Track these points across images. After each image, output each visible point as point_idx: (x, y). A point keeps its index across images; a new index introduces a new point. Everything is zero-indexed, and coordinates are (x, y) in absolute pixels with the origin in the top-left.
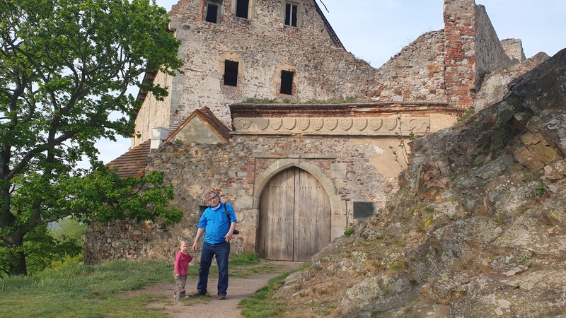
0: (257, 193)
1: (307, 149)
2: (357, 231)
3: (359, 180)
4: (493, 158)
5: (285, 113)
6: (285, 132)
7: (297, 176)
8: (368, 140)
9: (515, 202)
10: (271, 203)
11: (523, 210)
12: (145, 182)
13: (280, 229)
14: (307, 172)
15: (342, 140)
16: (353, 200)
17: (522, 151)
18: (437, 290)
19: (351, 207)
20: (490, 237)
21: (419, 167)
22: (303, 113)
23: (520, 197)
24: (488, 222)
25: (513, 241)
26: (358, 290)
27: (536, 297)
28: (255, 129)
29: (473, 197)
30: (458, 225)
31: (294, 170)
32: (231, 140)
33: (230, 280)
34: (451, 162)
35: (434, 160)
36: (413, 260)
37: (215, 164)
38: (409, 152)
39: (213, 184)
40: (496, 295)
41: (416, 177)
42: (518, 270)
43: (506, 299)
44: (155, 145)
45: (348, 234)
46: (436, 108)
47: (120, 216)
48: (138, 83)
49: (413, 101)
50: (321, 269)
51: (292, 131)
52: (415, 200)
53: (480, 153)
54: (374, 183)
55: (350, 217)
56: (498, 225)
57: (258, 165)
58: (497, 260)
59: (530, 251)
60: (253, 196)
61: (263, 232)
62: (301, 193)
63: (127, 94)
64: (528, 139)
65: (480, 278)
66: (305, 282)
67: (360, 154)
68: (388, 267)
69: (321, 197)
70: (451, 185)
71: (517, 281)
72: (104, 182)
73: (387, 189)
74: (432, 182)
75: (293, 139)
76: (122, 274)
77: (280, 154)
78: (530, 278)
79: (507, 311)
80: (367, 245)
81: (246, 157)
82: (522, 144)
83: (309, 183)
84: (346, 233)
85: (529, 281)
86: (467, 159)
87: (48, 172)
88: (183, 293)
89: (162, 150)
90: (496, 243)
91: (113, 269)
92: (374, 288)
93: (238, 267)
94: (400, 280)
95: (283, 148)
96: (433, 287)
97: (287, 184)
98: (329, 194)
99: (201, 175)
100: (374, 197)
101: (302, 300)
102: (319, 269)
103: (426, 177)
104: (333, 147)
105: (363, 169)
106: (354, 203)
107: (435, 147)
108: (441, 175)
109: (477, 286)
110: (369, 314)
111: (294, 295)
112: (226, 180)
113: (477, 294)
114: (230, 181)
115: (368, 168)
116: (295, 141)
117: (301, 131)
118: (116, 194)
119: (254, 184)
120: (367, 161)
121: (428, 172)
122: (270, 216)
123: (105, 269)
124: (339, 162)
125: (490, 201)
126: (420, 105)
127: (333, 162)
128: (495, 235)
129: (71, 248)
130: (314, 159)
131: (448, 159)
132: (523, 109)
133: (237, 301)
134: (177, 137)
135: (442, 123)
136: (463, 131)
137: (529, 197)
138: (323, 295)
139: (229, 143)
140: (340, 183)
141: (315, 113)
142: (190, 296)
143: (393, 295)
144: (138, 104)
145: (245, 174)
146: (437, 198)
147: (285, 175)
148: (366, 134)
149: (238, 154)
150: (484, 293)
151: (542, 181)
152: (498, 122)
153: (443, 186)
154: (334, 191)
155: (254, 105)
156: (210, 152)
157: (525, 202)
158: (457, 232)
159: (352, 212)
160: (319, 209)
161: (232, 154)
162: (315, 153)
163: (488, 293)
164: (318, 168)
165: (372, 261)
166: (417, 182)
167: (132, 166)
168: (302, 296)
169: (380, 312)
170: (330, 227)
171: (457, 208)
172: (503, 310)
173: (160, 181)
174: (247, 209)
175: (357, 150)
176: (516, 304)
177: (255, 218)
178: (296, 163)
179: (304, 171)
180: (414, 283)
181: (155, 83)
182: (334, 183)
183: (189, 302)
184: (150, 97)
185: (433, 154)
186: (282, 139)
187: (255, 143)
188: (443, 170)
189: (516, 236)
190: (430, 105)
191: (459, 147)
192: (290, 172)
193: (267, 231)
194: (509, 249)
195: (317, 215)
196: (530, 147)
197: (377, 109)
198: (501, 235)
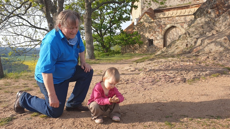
0: (163, 35)
5: (170, 10)
10: (167, 37)
14: (177, 27)
15: (187, 16)
22: (175, 9)
28: (161, 16)
51: (172, 15)
57: (163, 26)
62: (176, 33)
77: (169, 23)
83: (178, 30)
89: (137, 25)
104: (184, 19)
116: (173, 18)
117: (175, 15)
118: (127, 38)
119: (162, 32)
127: (185, 23)
134: (141, 21)
139: (154, 21)
141: (179, 9)
145: (159, 30)
147: (171, 29)
155: (161, 9)
156: (149, 24)
161: (155, 24)
162: (179, 21)
164: (180, 25)
167: (130, 30)
173: (137, 34)
174: (160, 39)
177: (163, 42)
178: (173, 25)
181: (134, 5)
186: (169, 18)
187: (161, 20)
197: (198, 5)
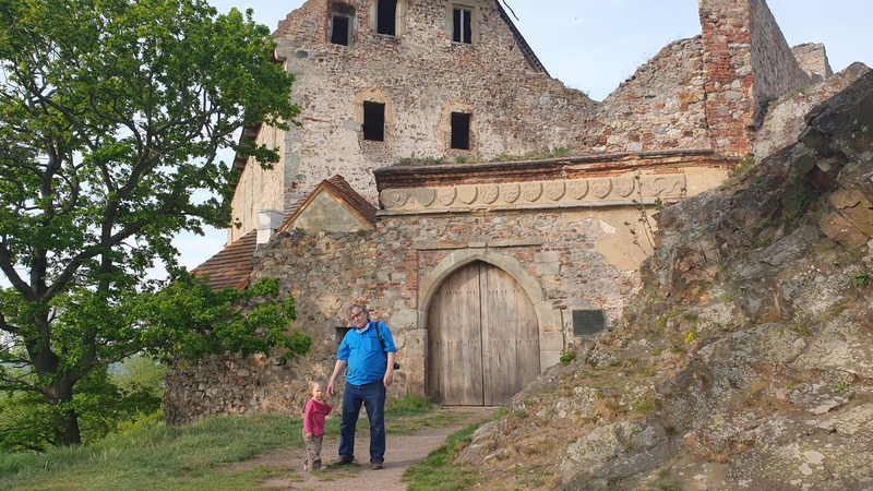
0: (423, 304)
1: (496, 233)
2: (579, 355)
3: (580, 276)
4: (787, 232)
5: (459, 179)
6: (462, 207)
7: (483, 275)
8: (591, 214)
9: (824, 298)
10: (445, 319)
11: (836, 310)
12: (252, 294)
13: (461, 358)
14: (499, 268)
15: (549, 216)
16: (571, 308)
17: (832, 220)
18: (707, 440)
19: (568, 318)
20: (787, 355)
21: (672, 251)
22: (487, 176)
23: (831, 290)
24: (782, 332)
25: (824, 360)
26: (585, 446)
27: (862, 445)
28: (414, 206)
29: (757, 294)
30: (737, 339)
31: (478, 265)
32: (378, 225)
33: (388, 438)
34: (721, 241)
35: (695, 239)
36: (669, 396)
37: (356, 262)
38: (655, 229)
39: (355, 294)
40: (800, 444)
41: (667, 268)
42: (833, 404)
43: (816, 449)
44: (264, 238)
45: (566, 360)
46: (695, 158)
47: (217, 349)
48: (232, 144)
49: (658, 150)
50: (527, 416)
51: (471, 206)
52: (668, 303)
53: (766, 226)
54: (602, 280)
55: (568, 335)
56: (799, 336)
57: (422, 260)
58: (799, 389)
59: (850, 374)
60: (416, 308)
61: (436, 363)
62: (490, 300)
63: (216, 162)
64: (840, 200)
65: (774, 420)
66: (503, 438)
67: (579, 236)
68: (631, 408)
69: (521, 305)
70: (723, 277)
71: (832, 421)
72: (188, 298)
73: (624, 289)
74: (693, 274)
75: (474, 219)
76: (224, 436)
77: (455, 243)
78: (852, 415)
79: (818, 468)
80: (596, 376)
81: (403, 249)
82: (832, 208)
83: (502, 285)
84: (563, 360)
85: (851, 421)
86: (745, 236)
87: (103, 287)
88: (318, 463)
89: (274, 244)
90: (797, 364)
91: (209, 430)
92: (610, 442)
93: (400, 418)
94: (650, 428)
95: (459, 233)
96: (701, 436)
97: (468, 288)
98: (534, 300)
99: (335, 280)
100: (604, 302)
101: (500, 465)
102: (523, 416)
103: (684, 267)
104: (536, 227)
105: (585, 259)
106: (574, 312)
107: (695, 220)
108: (706, 262)
109: (769, 432)
110: (604, 483)
111: (488, 457)
112: (374, 286)
113: (771, 444)
114: (381, 287)
115: (593, 257)
116: (477, 221)
117: (485, 206)
118: (208, 315)
119: (417, 290)
120: (591, 246)
121: (686, 259)
122: (445, 338)
123: (196, 431)
124: (547, 250)
125: (784, 300)
126: (670, 155)
127: (538, 251)
128: (795, 352)
129: (144, 401)
130: (508, 247)
131: (717, 237)
132: (830, 154)
133: (401, 471)
134: (296, 224)
135: (705, 181)
136: (737, 192)
137: (846, 290)
138: (533, 457)
139: (376, 229)
140: (551, 283)
141: (506, 176)
142: (329, 466)
143: (640, 451)
144: (235, 175)
145: (403, 275)
146: (702, 298)
147: (464, 274)
148: (587, 205)
149: (390, 245)
150: (781, 442)
151: (864, 263)
152: (793, 175)
153: (710, 279)
154: (542, 296)
155: (411, 168)
156: (348, 245)
157: (840, 297)
158: (735, 350)
159: (571, 327)
160: (520, 325)
161: (381, 246)
162: (510, 237)
163: (787, 442)
164: (514, 260)
165: (605, 401)
166: (670, 275)
167: (230, 272)
168: (499, 458)
169: (620, 478)
170: (538, 351)
171: (734, 312)
172: (813, 466)
173: (274, 292)
174: (409, 329)
175: (574, 231)
176: (833, 457)
177: (422, 342)
178: (480, 254)
179: (493, 267)
180: (671, 431)
181: (259, 143)
182: (540, 283)
183: (327, 475)
184: (253, 164)
185: (692, 230)
186: (457, 219)
187: (415, 227)
188: (710, 255)
189: (828, 351)
190: (685, 154)
191: (732, 217)
192: (472, 269)
193: (441, 360)
194: (817, 372)
195: (517, 333)
196: (844, 213)
197: (603, 165)
198: (803, 350)
